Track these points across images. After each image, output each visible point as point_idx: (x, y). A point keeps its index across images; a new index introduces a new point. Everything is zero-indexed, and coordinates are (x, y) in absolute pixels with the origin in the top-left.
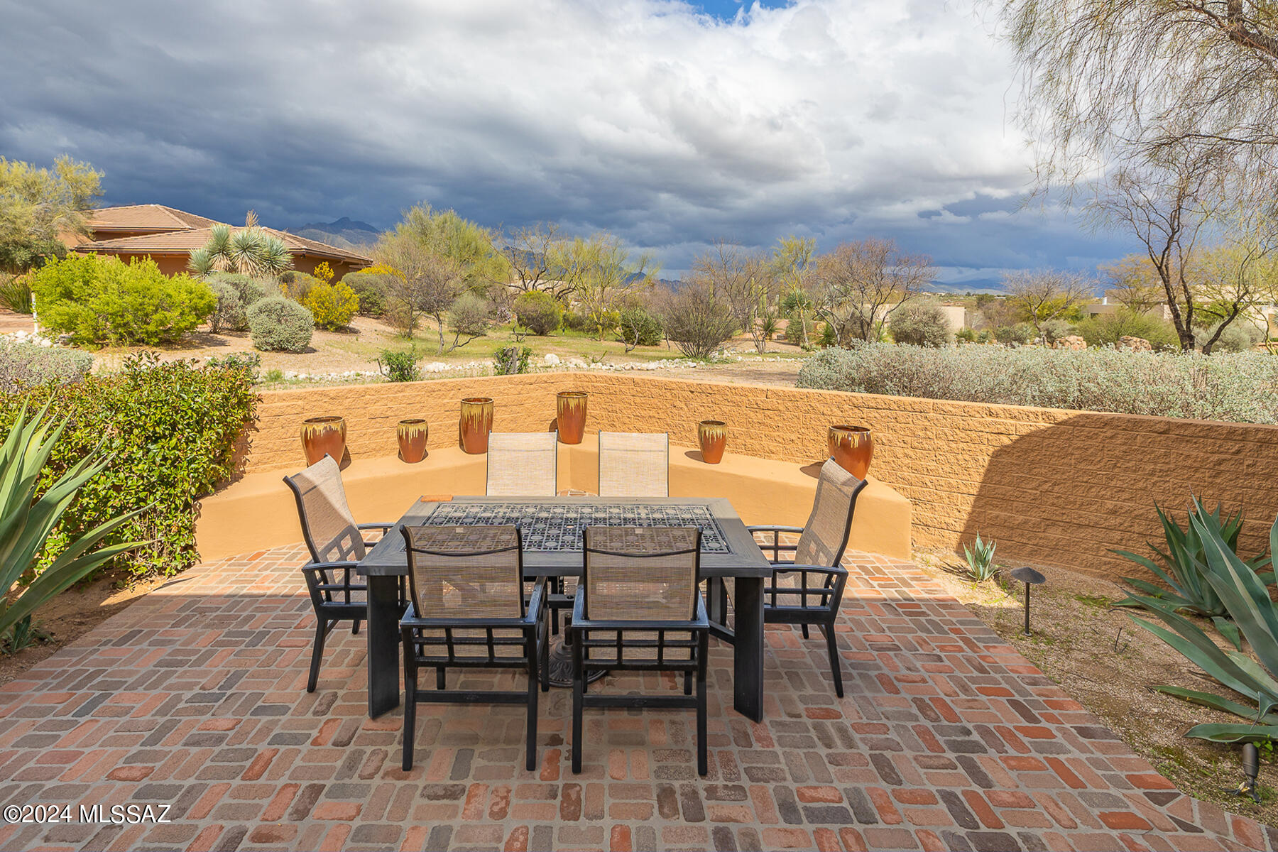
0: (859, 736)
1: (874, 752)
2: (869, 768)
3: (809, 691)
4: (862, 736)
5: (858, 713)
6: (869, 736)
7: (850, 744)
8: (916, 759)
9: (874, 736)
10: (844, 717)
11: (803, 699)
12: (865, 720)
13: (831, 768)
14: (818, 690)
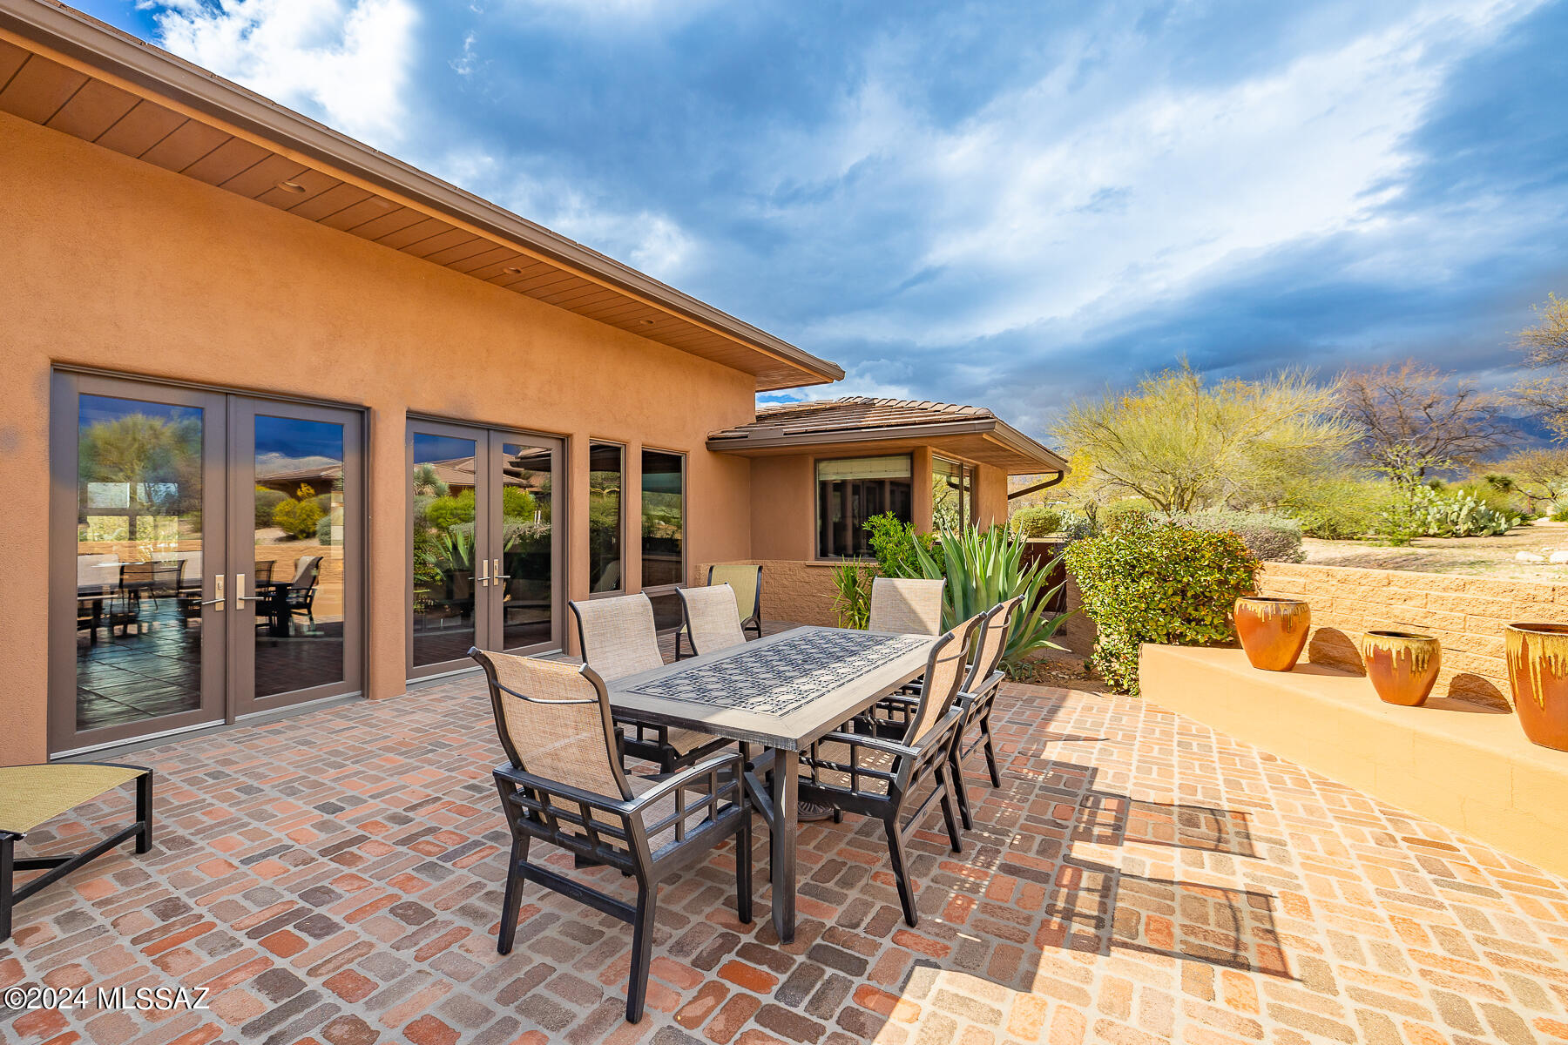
0: (456, 925)
1: (432, 920)
2: (432, 904)
3: (552, 932)
4: (451, 927)
5: (467, 951)
6: (443, 932)
7: (466, 911)
8: (371, 945)
9: (437, 936)
10: (486, 934)
11: (552, 918)
12: (454, 948)
13: (475, 879)
14: (539, 942)
